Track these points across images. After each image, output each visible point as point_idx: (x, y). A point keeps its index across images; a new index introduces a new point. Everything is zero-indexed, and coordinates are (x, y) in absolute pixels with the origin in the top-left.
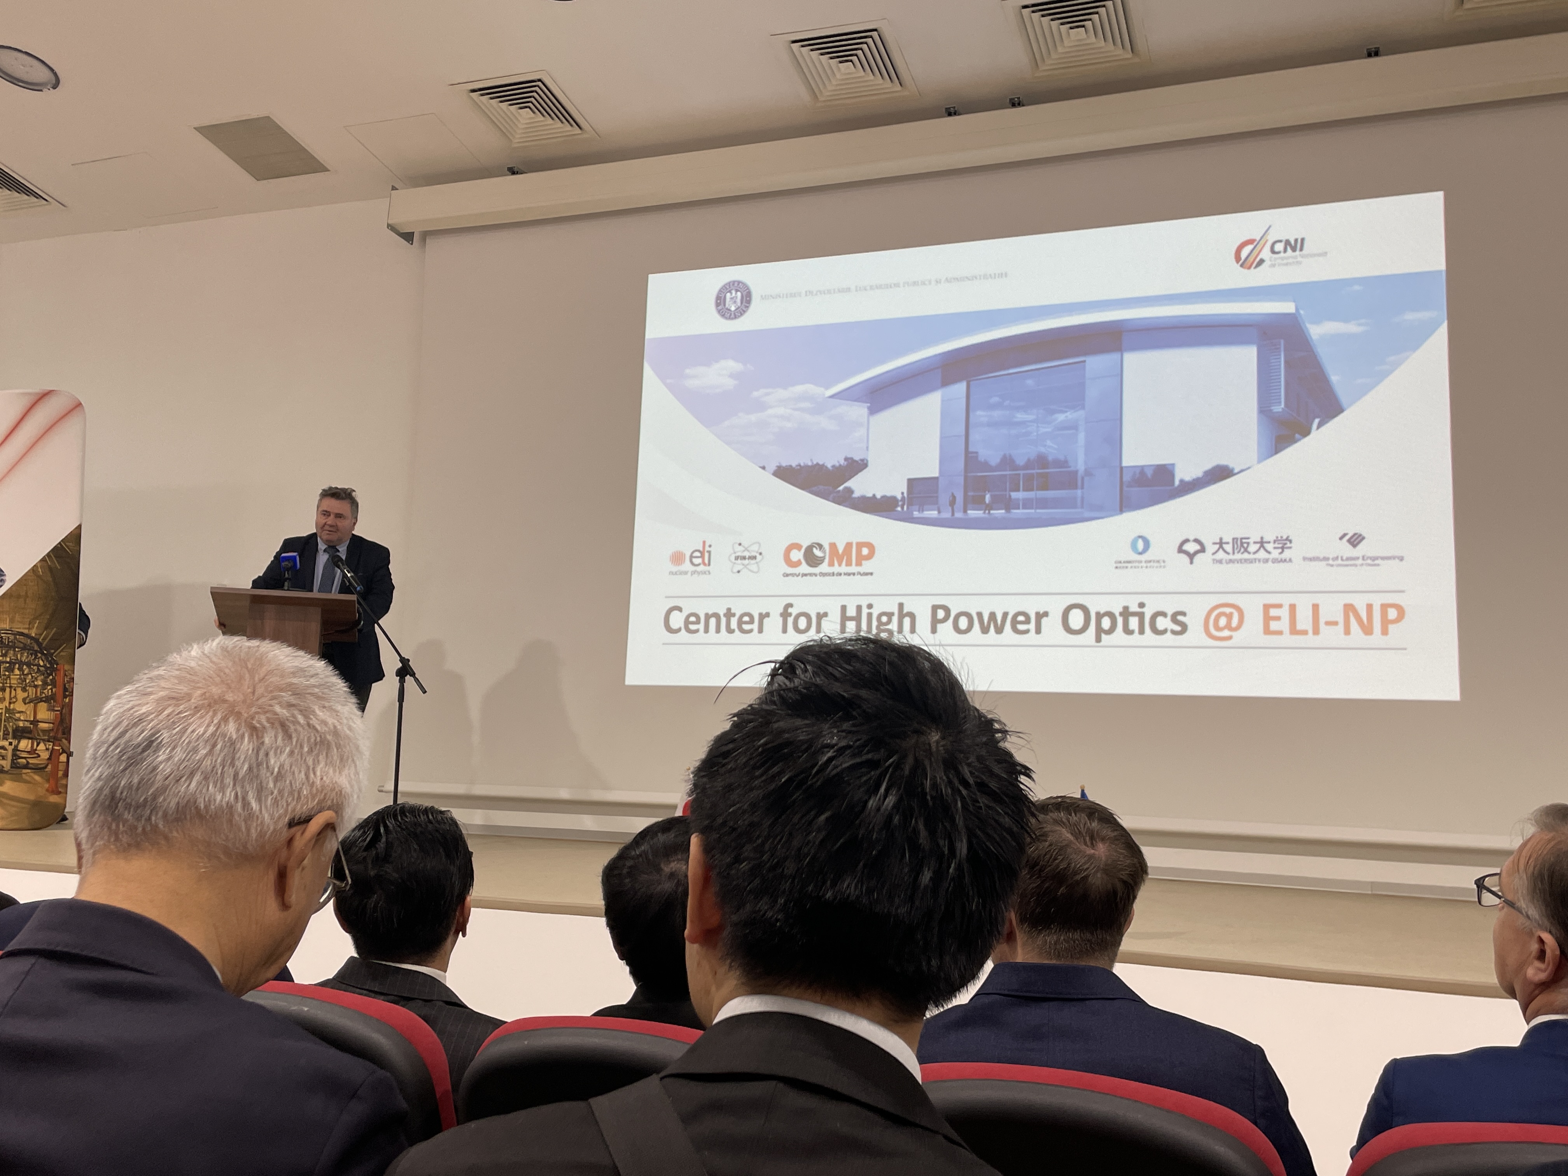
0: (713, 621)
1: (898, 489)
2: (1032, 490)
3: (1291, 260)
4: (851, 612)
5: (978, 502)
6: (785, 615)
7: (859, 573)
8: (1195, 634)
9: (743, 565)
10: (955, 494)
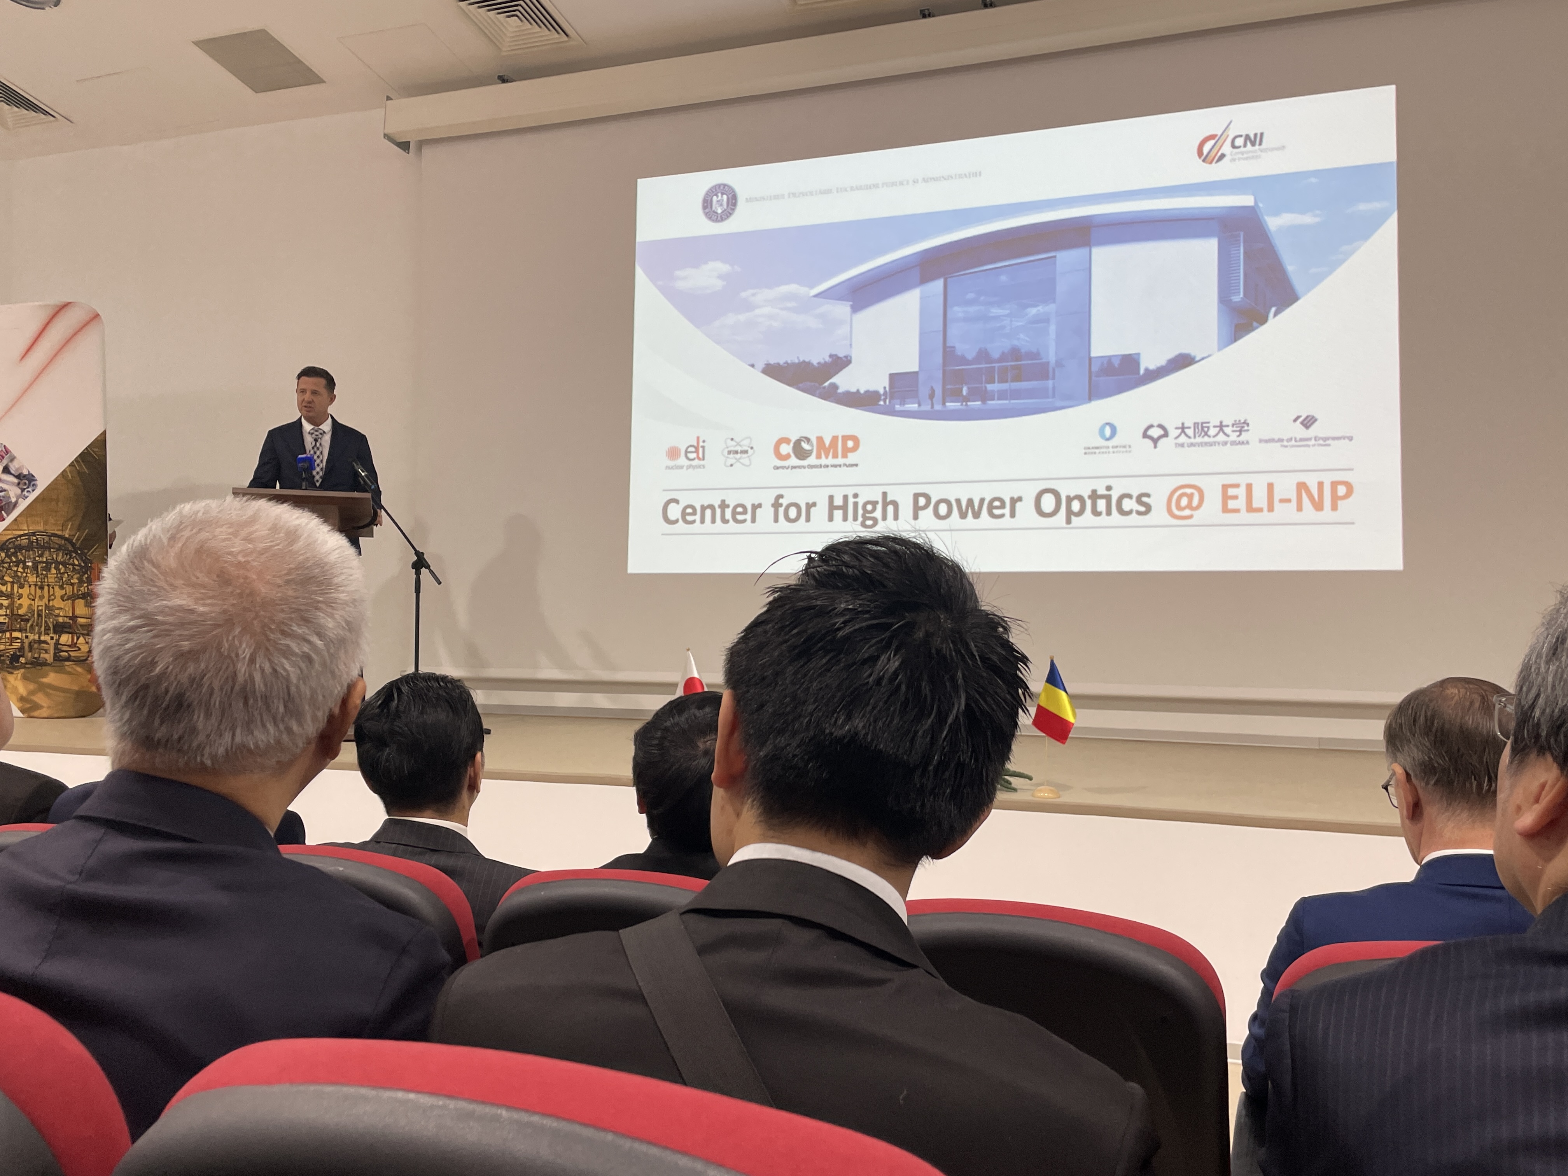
0: (708, 512)
1: (881, 384)
2: (1006, 382)
3: (1251, 155)
4: (838, 502)
5: (956, 395)
6: (776, 505)
7: (845, 465)
8: (1159, 514)
9: (736, 459)
10: (934, 387)
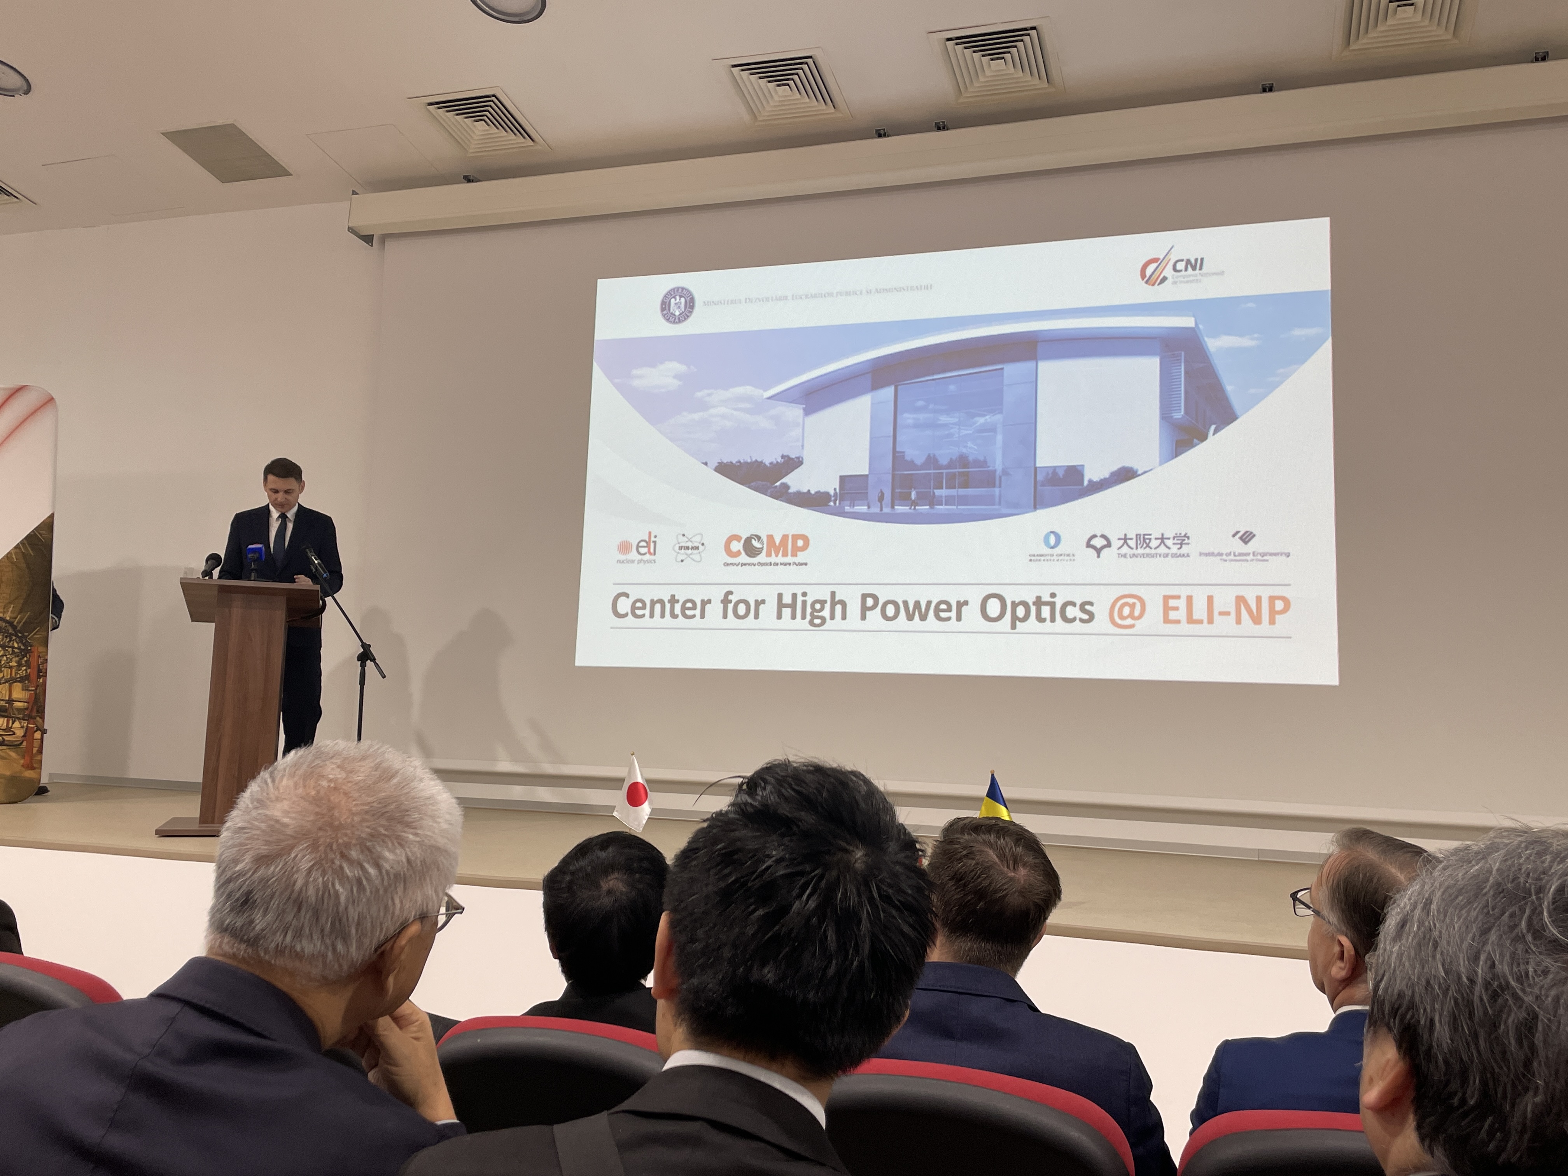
0: (658, 607)
1: (831, 486)
2: (955, 488)
3: (1191, 278)
4: (787, 600)
5: (904, 498)
6: (725, 601)
7: (795, 563)
8: (1102, 622)
9: (687, 554)
10: (883, 491)
